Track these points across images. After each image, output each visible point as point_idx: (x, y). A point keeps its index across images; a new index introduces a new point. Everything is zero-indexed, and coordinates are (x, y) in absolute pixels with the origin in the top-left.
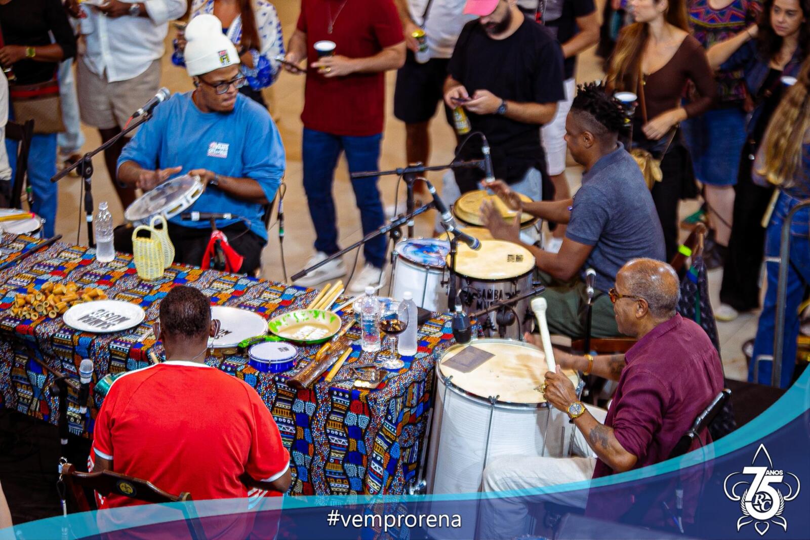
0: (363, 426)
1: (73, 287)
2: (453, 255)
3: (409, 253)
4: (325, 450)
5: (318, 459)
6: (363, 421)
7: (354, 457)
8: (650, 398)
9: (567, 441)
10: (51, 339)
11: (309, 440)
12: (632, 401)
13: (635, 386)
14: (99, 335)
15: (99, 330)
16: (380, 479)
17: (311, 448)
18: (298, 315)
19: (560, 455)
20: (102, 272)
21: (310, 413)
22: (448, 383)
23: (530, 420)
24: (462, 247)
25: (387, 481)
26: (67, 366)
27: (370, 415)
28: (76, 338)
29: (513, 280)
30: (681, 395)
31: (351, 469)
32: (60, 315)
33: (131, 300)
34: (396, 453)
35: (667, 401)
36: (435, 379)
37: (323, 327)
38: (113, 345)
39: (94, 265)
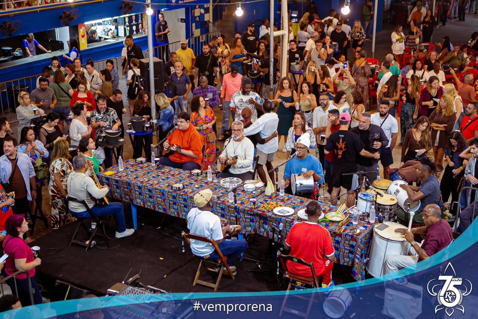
0: (354, 245)
1: (275, 203)
2: (376, 198)
3: (362, 196)
4: (343, 250)
5: (341, 253)
6: (354, 243)
7: (351, 252)
8: (435, 242)
9: (408, 251)
10: (270, 217)
11: (339, 247)
12: (429, 242)
13: (431, 238)
14: (283, 216)
15: (283, 215)
16: (358, 259)
17: (339, 249)
18: (333, 213)
19: (406, 255)
20: (281, 198)
21: (340, 241)
22: (376, 233)
23: (399, 245)
24: (378, 196)
25: (360, 259)
26: (274, 224)
27: (356, 242)
28: (277, 217)
29: (391, 206)
30: (443, 241)
31: (351, 255)
32: (272, 210)
33: (290, 207)
34: (363, 252)
35: (440, 243)
36: (373, 232)
37: (340, 217)
38: (287, 219)
39: (279, 197)
